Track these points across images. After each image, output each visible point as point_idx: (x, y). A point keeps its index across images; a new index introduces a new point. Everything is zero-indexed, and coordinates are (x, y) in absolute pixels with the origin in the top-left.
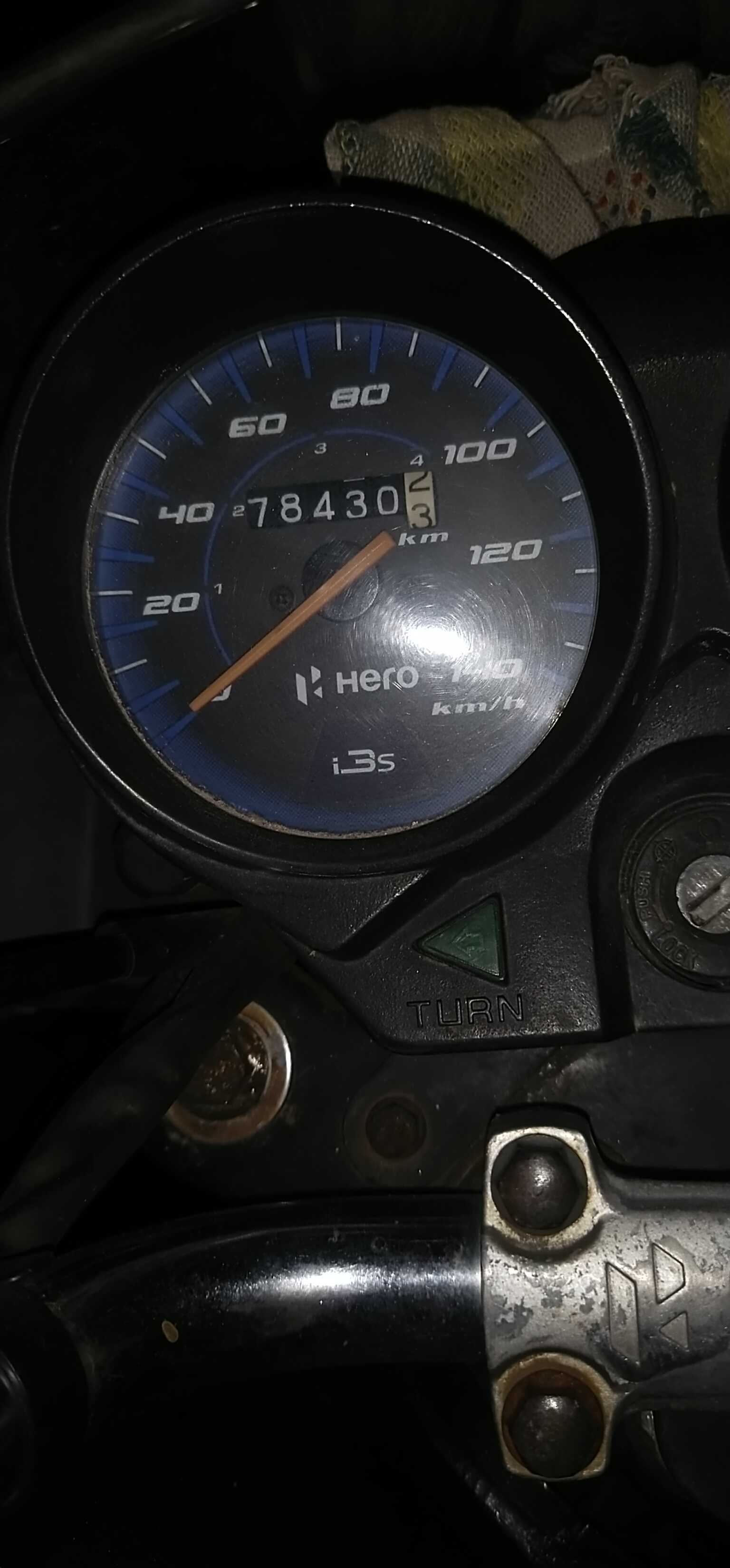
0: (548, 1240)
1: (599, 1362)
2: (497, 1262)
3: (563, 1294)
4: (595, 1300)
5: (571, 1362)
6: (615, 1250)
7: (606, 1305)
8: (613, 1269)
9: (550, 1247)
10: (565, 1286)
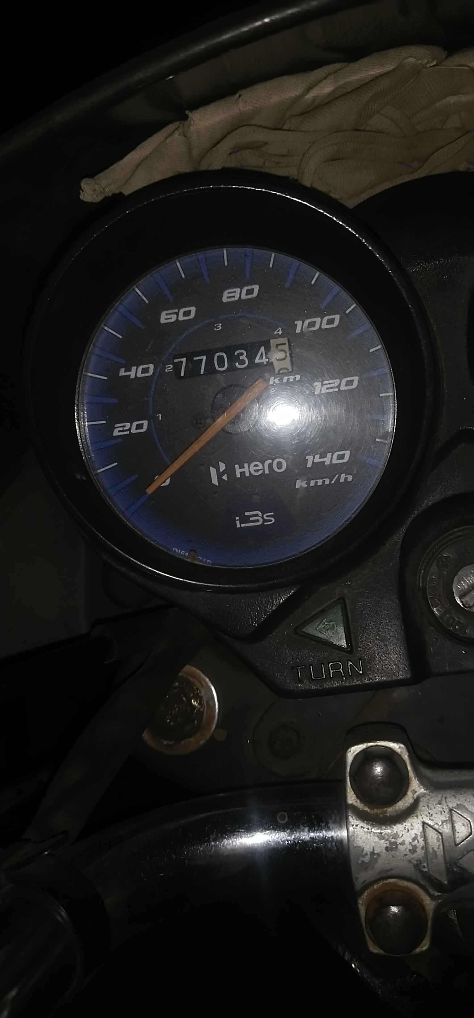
0: (387, 811)
1: (422, 883)
2: (357, 826)
3: (398, 843)
4: (418, 845)
5: (405, 883)
6: (428, 815)
7: (425, 848)
8: (427, 826)
9: (388, 815)
10: (399, 839)
